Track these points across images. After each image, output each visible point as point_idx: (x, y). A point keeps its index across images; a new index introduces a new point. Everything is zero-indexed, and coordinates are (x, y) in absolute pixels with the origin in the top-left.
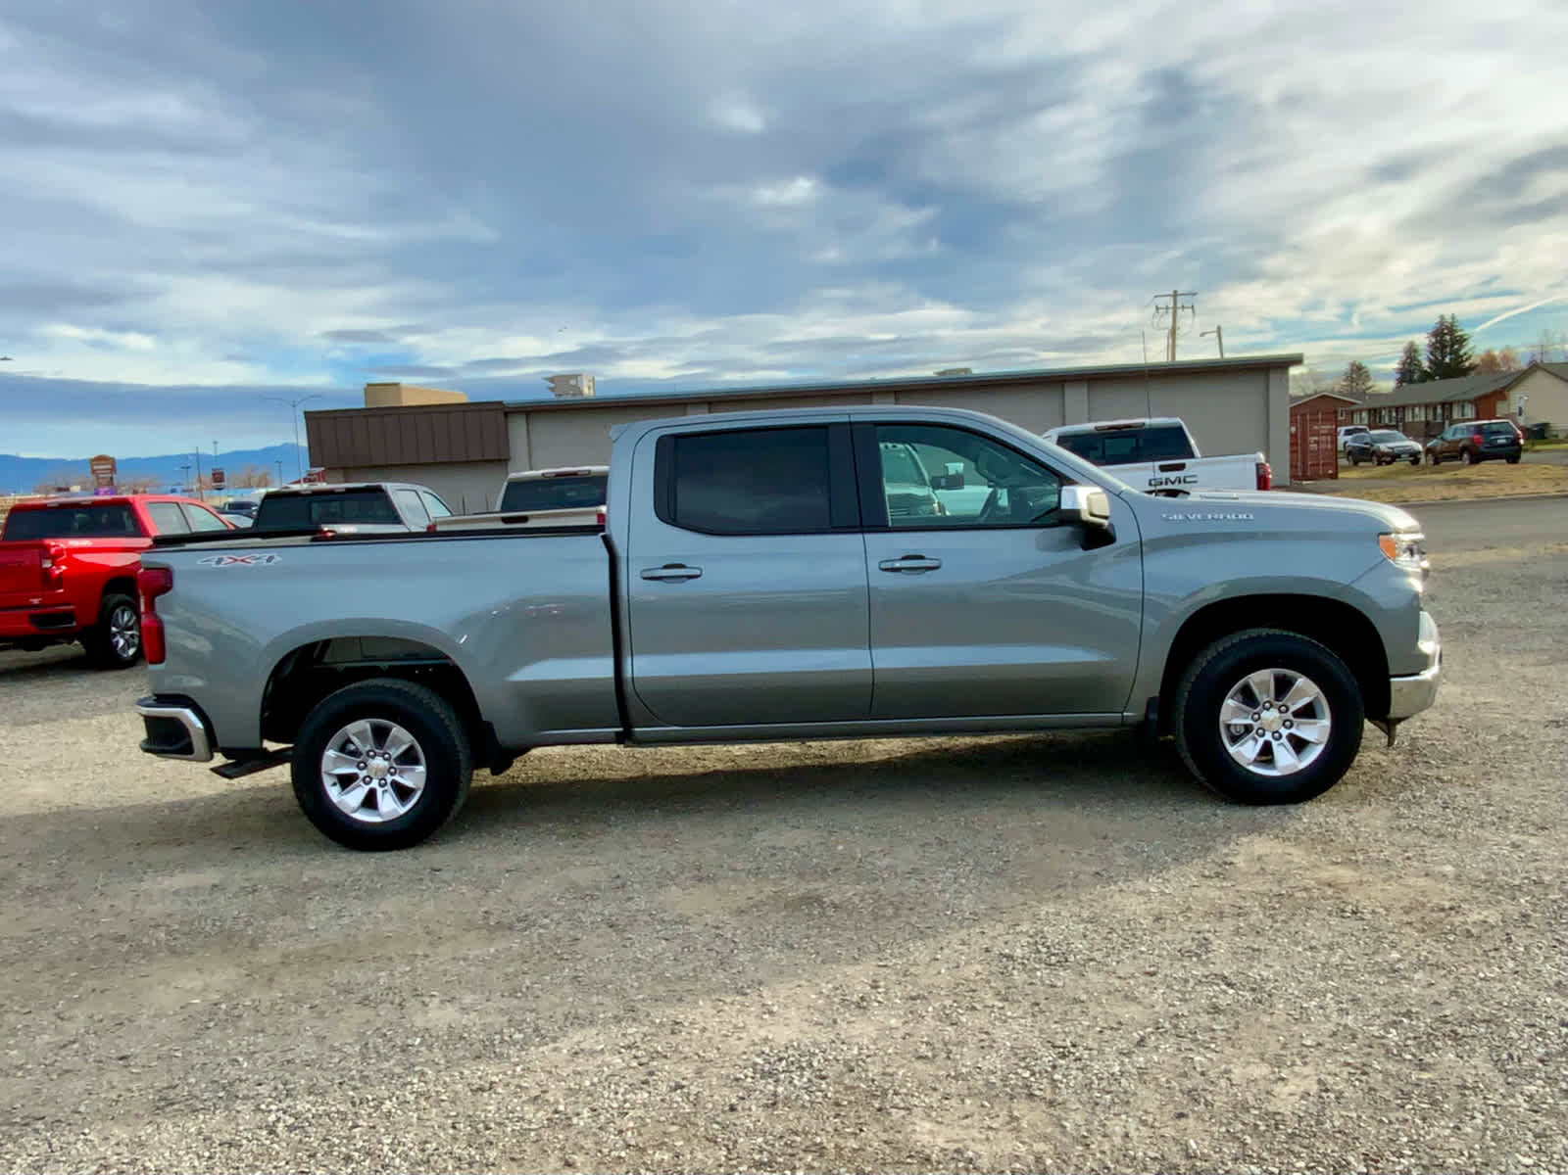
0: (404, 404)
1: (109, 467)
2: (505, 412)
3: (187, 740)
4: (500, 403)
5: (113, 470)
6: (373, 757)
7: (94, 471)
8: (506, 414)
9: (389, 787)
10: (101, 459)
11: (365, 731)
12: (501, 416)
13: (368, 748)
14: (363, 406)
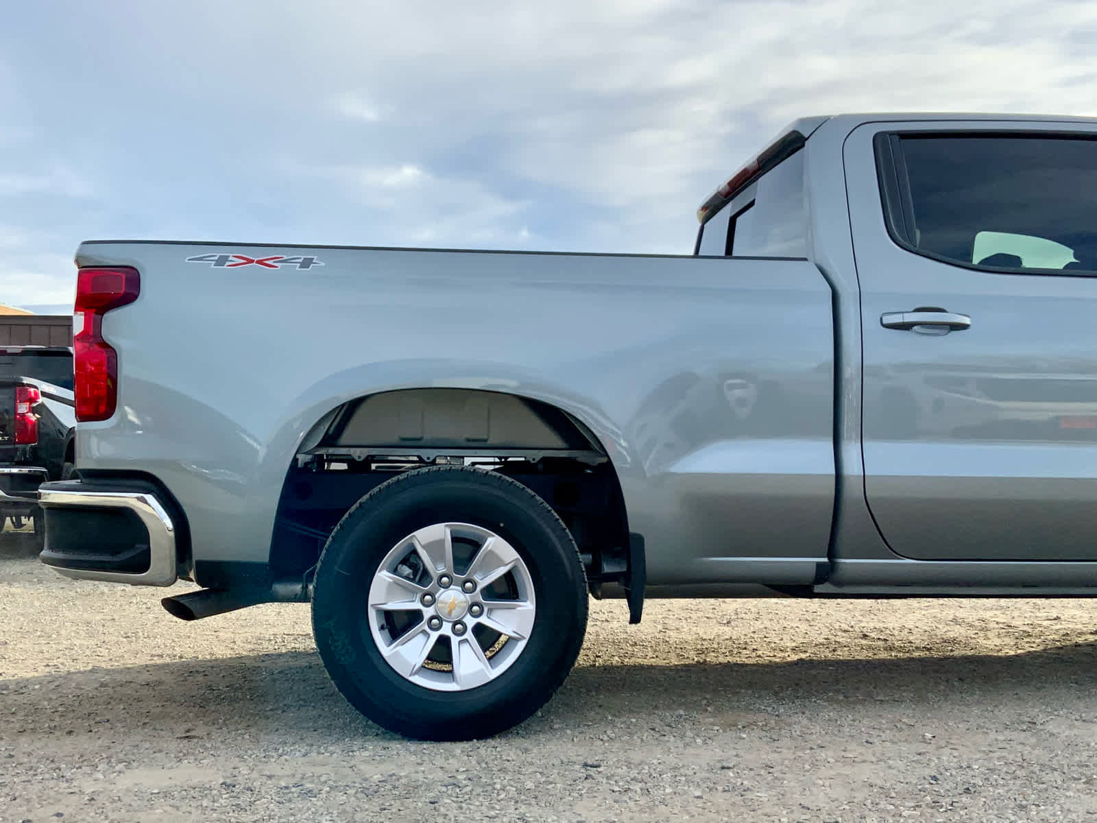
3: (140, 547)
6: (447, 587)
9: (469, 635)
11: (441, 542)
13: (441, 570)
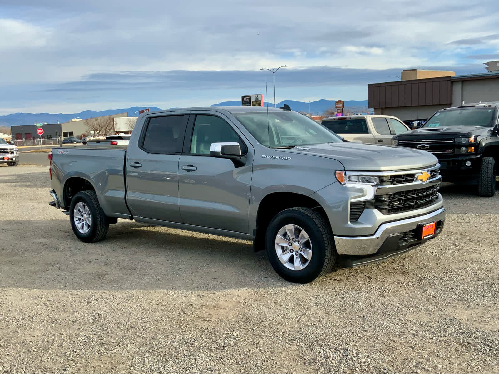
0: (418, 79)
1: (342, 105)
2: (451, 81)
4: (450, 77)
5: (343, 106)
7: (336, 107)
8: (452, 83)
10: (339, 102)
12: (449, 83)
14: (400, 80)
